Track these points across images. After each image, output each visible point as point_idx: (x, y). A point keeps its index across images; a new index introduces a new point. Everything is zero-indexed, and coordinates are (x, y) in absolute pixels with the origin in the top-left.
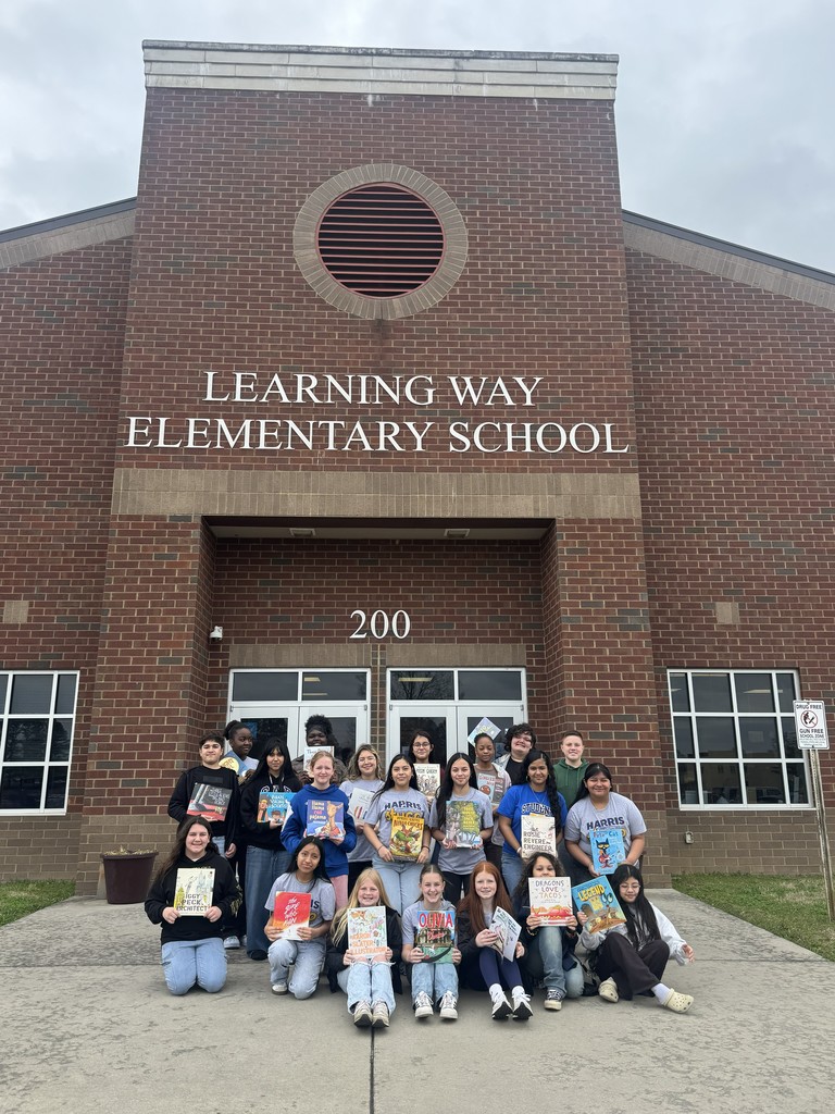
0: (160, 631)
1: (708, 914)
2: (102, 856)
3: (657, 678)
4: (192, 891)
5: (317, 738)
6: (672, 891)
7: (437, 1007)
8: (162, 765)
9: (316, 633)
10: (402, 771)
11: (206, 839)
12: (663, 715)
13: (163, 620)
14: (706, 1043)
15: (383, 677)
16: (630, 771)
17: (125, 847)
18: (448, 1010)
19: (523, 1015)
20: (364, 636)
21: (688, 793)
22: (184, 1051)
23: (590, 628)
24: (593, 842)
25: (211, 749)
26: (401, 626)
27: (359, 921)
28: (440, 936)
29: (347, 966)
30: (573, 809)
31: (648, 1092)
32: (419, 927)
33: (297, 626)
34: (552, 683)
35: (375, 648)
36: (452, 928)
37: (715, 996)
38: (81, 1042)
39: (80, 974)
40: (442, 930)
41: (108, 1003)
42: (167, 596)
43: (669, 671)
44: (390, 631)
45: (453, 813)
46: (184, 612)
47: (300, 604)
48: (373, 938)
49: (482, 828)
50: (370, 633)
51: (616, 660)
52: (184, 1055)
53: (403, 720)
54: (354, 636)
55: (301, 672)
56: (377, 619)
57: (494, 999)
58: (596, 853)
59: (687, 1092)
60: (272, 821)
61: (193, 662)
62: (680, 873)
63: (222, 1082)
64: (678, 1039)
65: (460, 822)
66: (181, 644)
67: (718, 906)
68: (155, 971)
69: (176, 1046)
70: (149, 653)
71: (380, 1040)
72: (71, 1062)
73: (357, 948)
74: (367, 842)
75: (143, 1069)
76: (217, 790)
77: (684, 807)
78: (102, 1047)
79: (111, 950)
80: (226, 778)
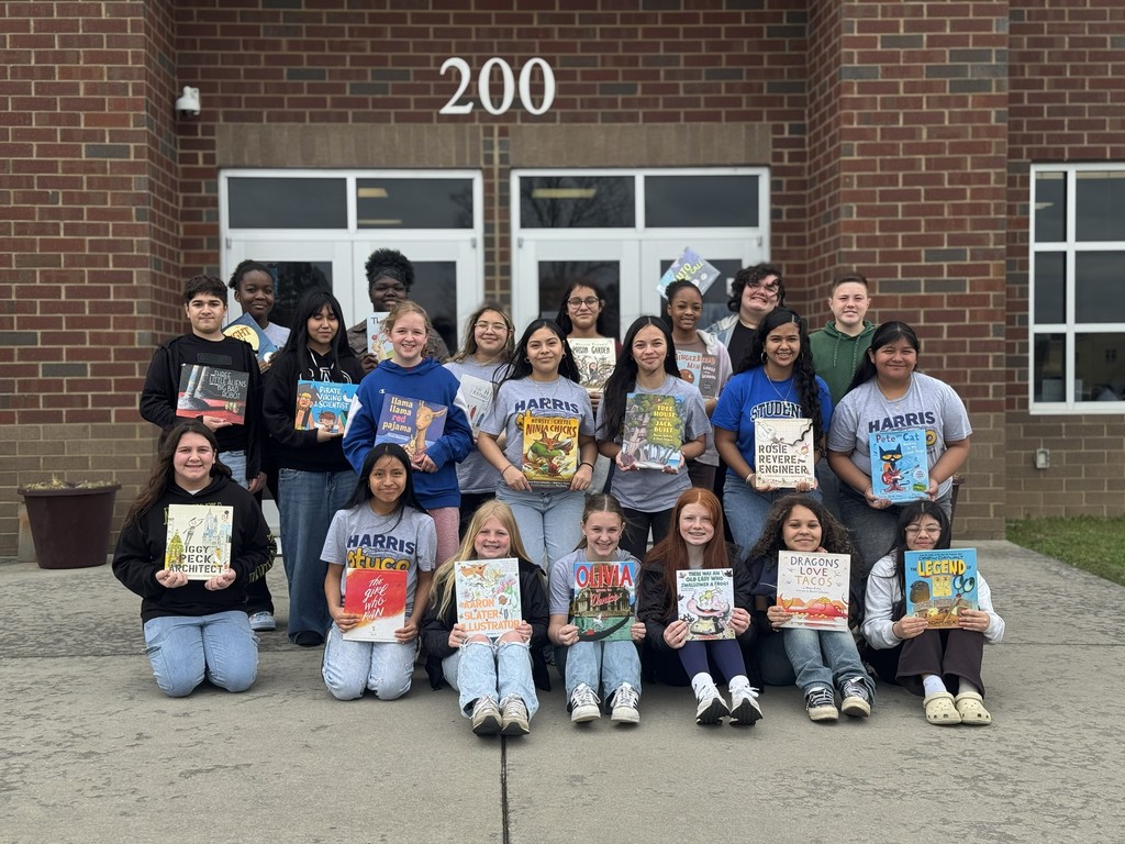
0: (82, 95)
1: (1065, 578)
2: (22, 492)
3: (1011, 181)
4: (196, 541)
5: (391, 292)
6: (1005, 543)
7: (606, 704)
8: (113, 339)
9: (376, 103)
10: (546, 349)
11: (208, 456)
12: (1016, 249)
13: (86, 73)
14: (1045, 758)
15: (506, 187)
16: (948, 347)
17: (60, 477)
18: (625, 709)
19: (746, 718)
20: (467, 109)
21: (1047, 384)
22: (200, 771)
23: (894, 88)
24: (875, 451)
25: (206, 309)
26: (537, 90)
27: (475, 581)
28: (610, 598)
29: (456, 649)
30: (847, 399)
31: (945, 822)
32: (577, 587)
33: (341, 89)
34: (818, 194)
35: (488, 131)
36: (631, 588)
37: (1065, 694)
38: (26, 762)
39: (9, 670)
40: (614, 591)
41: (64, 710)
42: (89, 26)
43: (1034, 170)
44: (517, 101)
45: (638, 414)
46: (122, 58)
47: (344, 47)
48: (498, 606)
49: (687, 440)
50: (478, 104)
51: (939, 149)
52: (199, 778)
53: (544, 267)
54: (449, 109)
55: (351, 177)
56: (491, 77)
57: (699, 694)
58: (878, 468)
59: (1008, 822)
60: (322, 428)
61: (151, 155)
62: (1022, 518)
63: (265, 811)
64: (1000, 752)
65: (649, 428)
66: (124, 121)
67: (1084, 566)
68: (135, 663)
69: (185, 765)
70: (67, 135)
71: (514, 754)
72: (15, 789)
73: (473, 622)
74: (485, 460)
75: (135, 797)
76: (224, 374)
77: (1037, 408)
78: (62, 769)
79: (56, 636)
80: (237, 355)
